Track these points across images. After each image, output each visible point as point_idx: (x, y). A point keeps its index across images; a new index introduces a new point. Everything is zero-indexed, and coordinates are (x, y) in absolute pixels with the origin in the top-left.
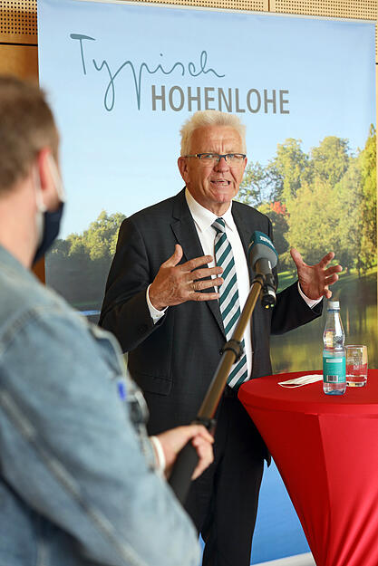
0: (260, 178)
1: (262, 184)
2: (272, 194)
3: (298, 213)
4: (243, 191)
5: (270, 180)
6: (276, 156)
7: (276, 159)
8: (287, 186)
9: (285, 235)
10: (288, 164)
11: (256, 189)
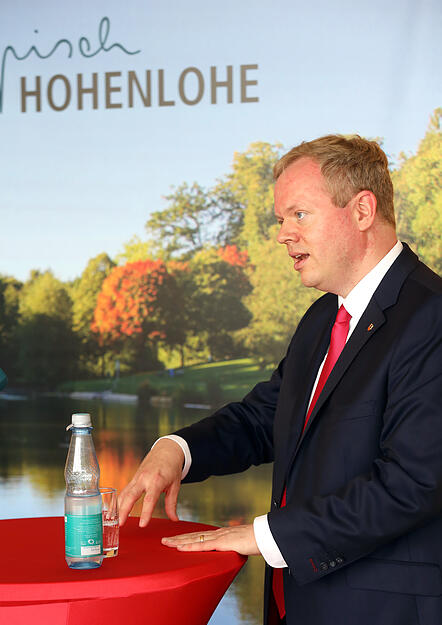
0: (199, 208)
1: (204, 217)
2: (221, 233)
3: (273, 264)
4: (169, 229)
5: (218, 211)
6: (231, 171)
7: (232, 177)
8: (250, 220)
9: (245, 301)
10: (254, 185)
11: (193, 225)
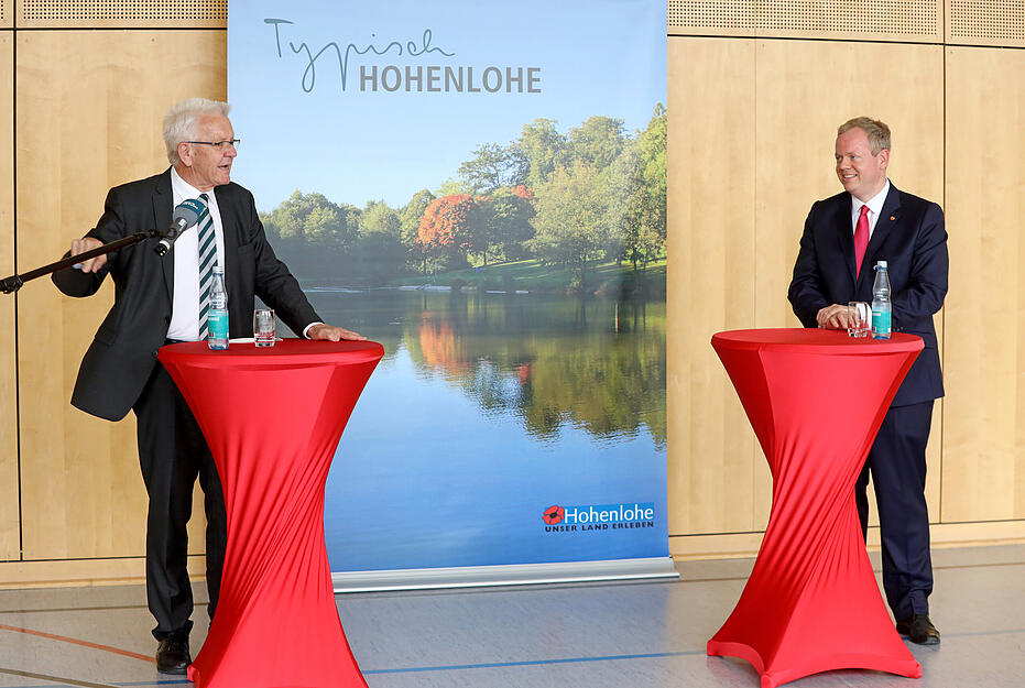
0: (498, 160)
1: (501, 166)
2: (514, 177)
3: (550, 198)
4: (475, 173)
5: (511, 162)
6: (521, 137)
7: (521, 140)
8: (534, 168)
9: (531, 222)
10: (537, 146)
11: (493, 171)
